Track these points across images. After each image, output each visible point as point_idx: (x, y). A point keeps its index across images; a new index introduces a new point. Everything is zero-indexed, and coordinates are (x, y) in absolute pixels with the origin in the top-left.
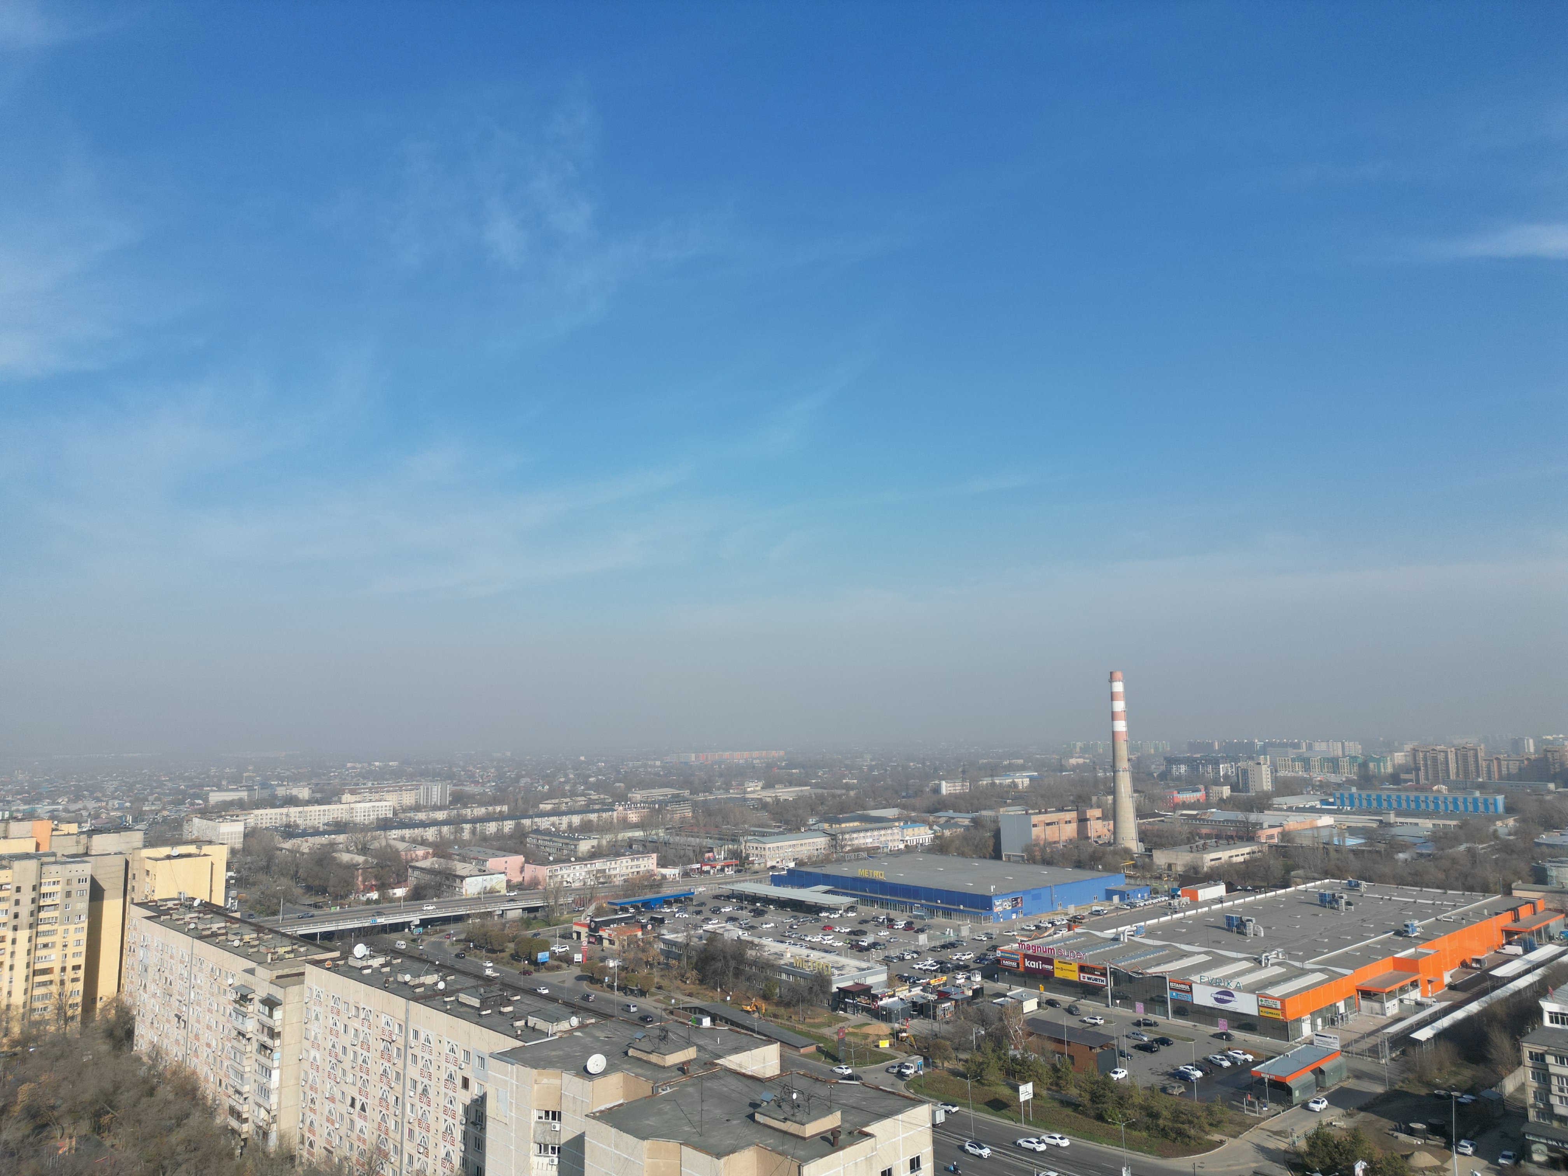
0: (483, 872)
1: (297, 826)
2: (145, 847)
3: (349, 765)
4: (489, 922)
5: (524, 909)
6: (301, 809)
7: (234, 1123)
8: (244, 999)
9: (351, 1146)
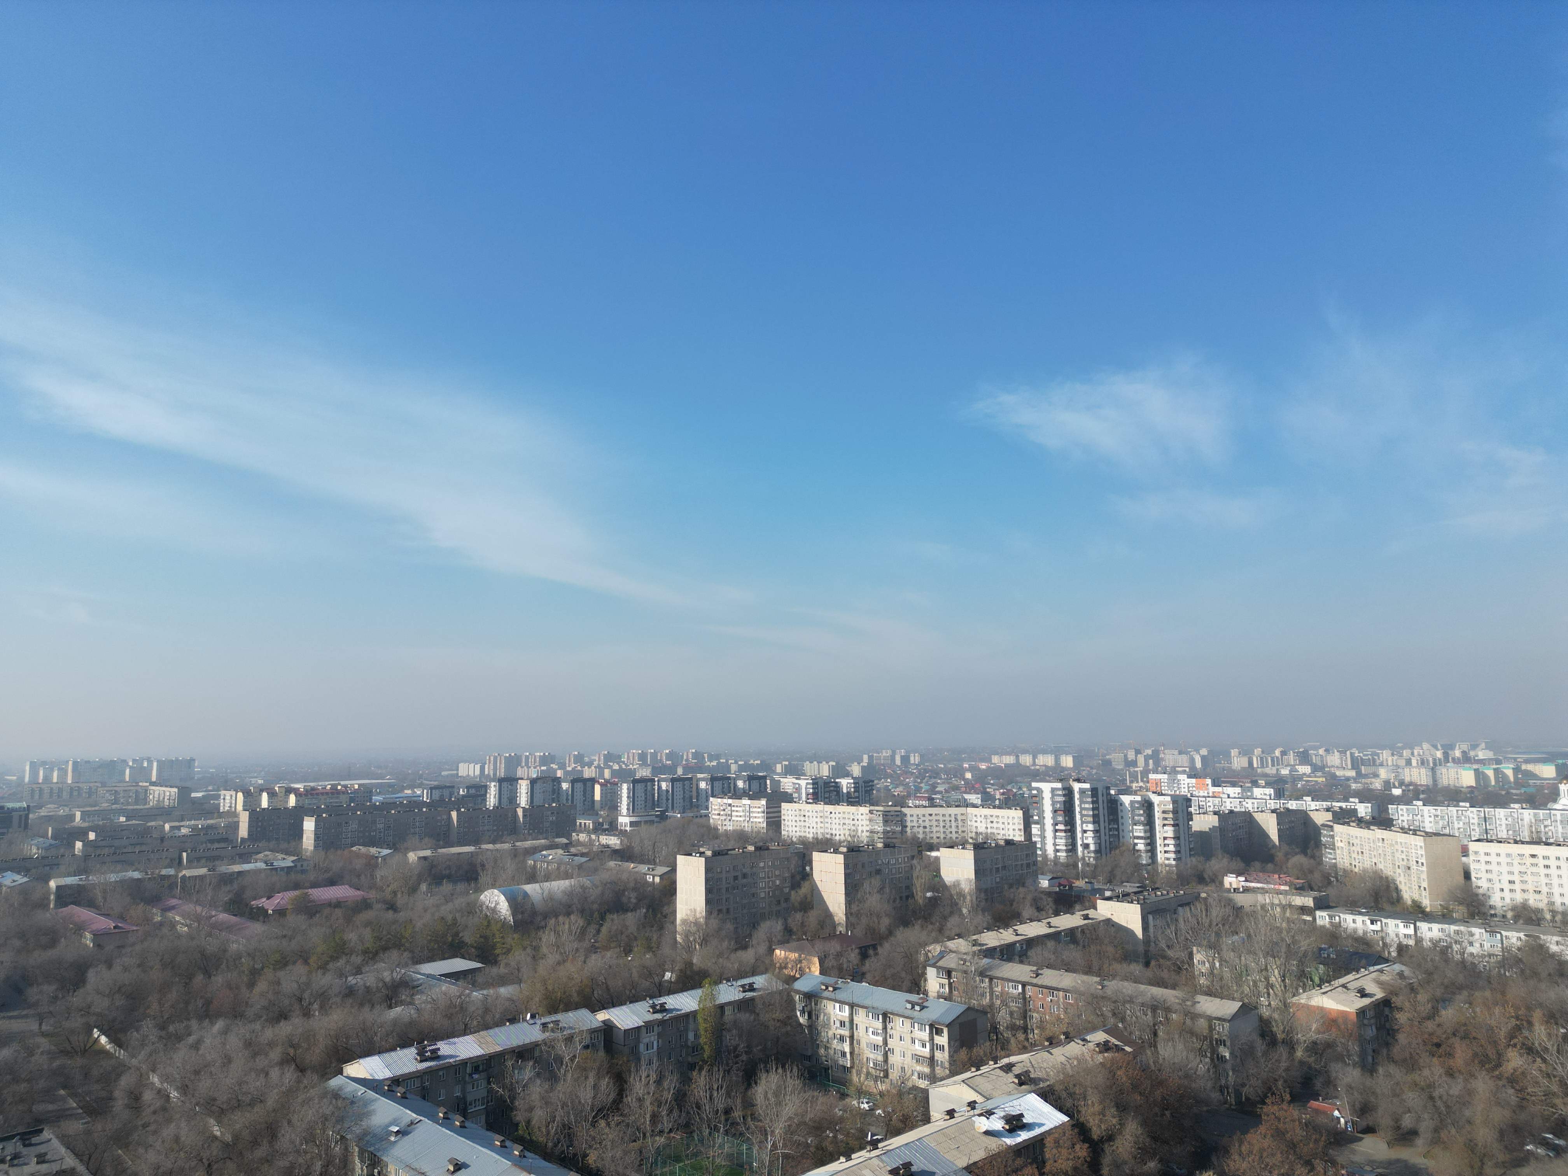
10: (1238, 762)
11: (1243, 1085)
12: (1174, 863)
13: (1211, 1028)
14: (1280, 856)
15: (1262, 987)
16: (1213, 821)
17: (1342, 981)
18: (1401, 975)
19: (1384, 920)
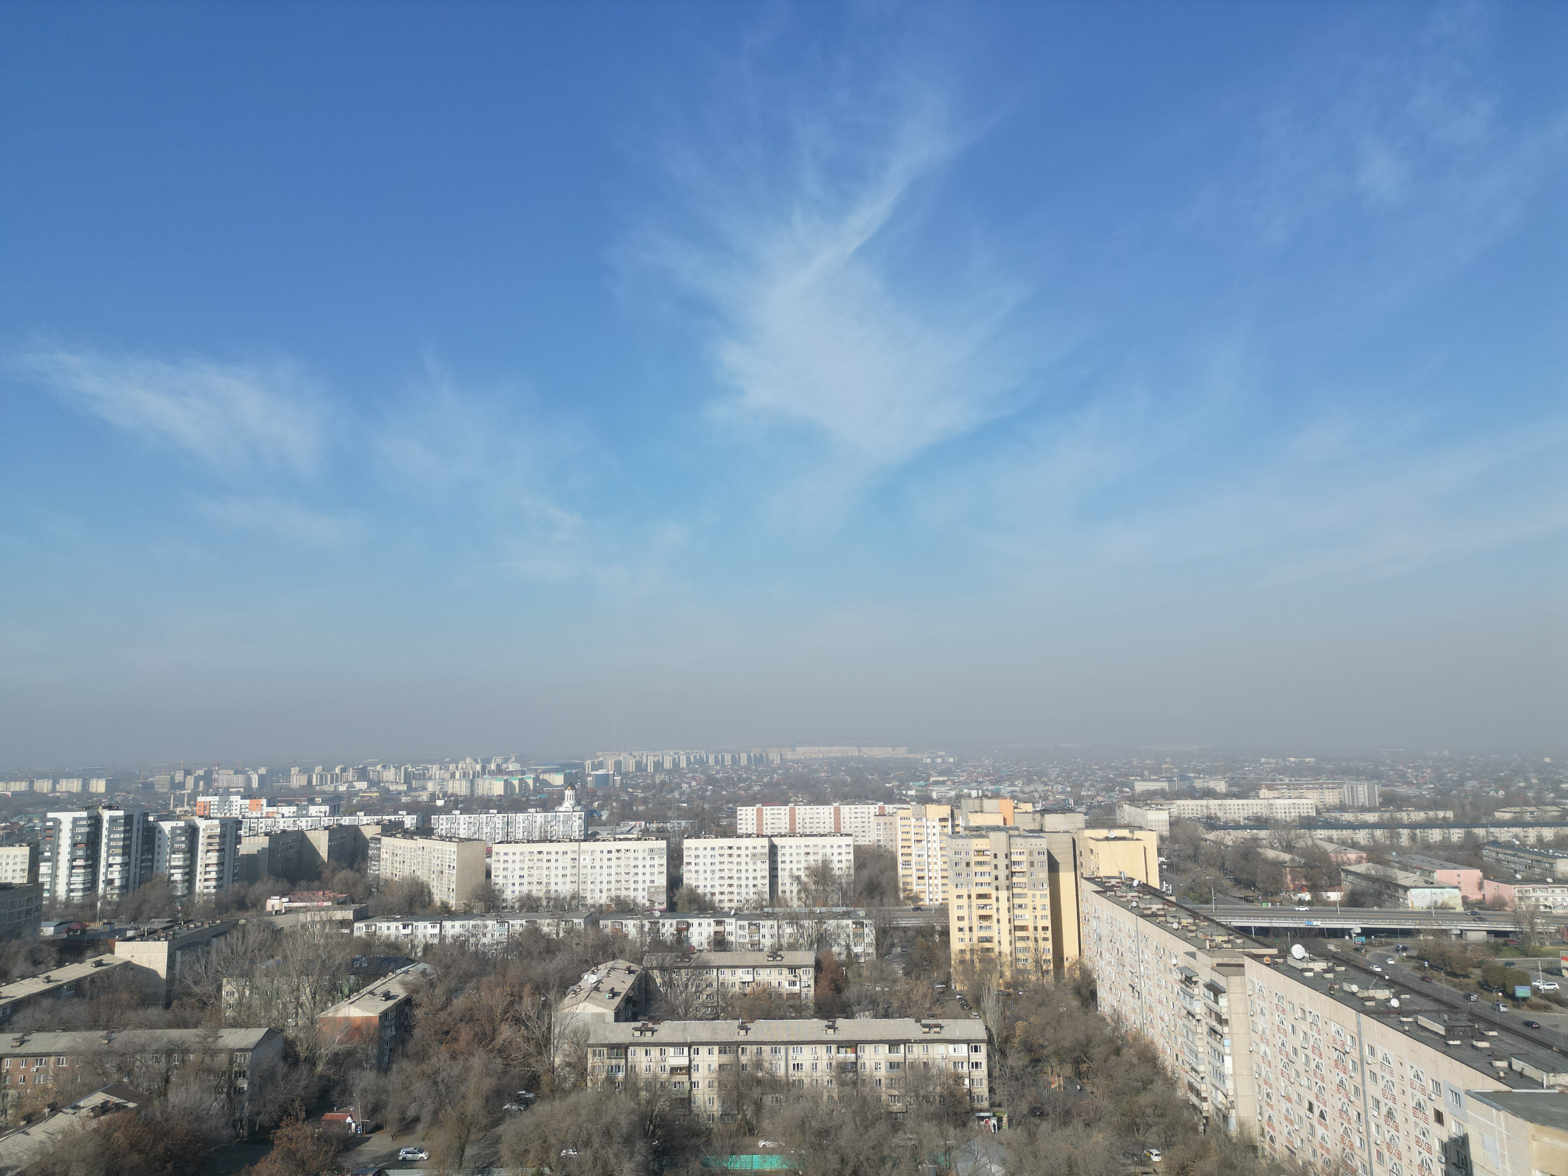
0: (1430, 884)
1: (1218, 819)
2: (1087, 827)
3: (1263, 760)
4: (1444, 940)
5: (1489, 932)
6: (1219, 802)
7: (1194, 1100)
8: (1188, 980)
9: (1314, 1152)
10: (297, 780)
11: (259, 1113)
12: (213, 891)
13: (231, 1062)
14: (327, 873)
15: (291, 1008)
16: (263, 842)
17: (370, 988)
18: (424, 973)
19: (415, 924)
